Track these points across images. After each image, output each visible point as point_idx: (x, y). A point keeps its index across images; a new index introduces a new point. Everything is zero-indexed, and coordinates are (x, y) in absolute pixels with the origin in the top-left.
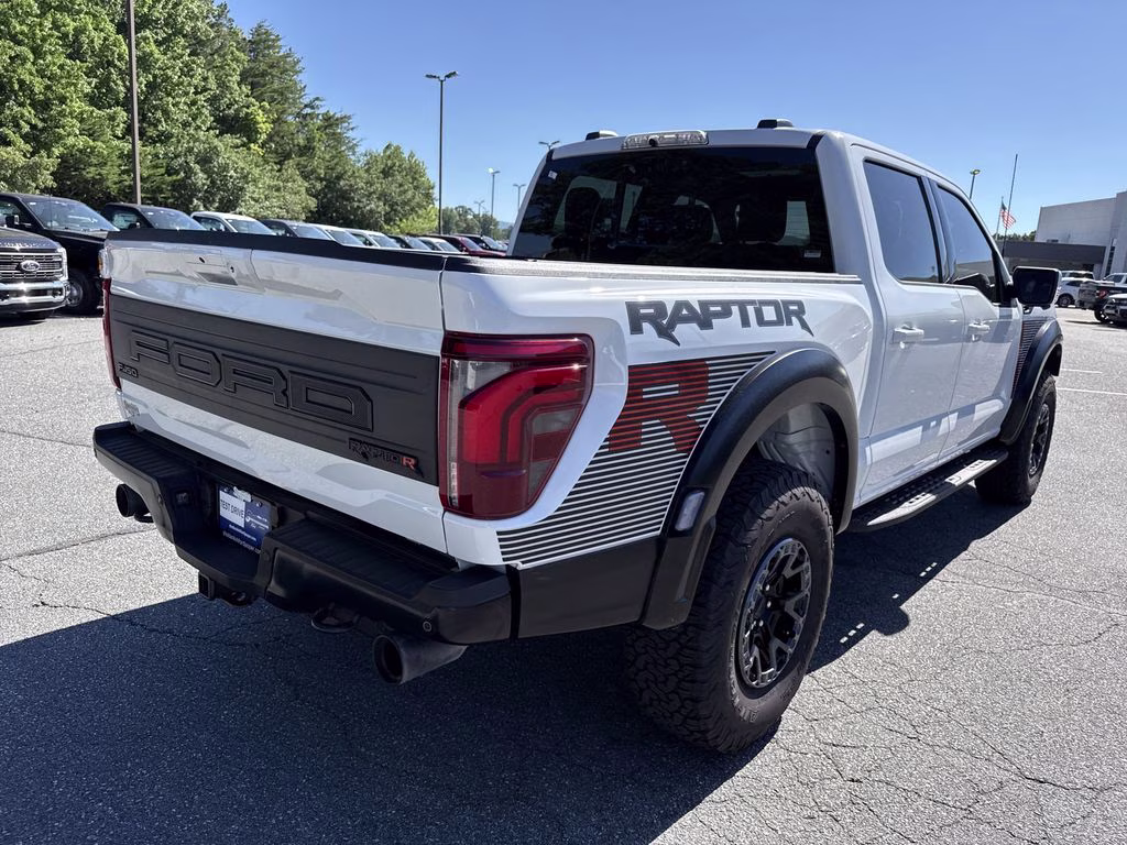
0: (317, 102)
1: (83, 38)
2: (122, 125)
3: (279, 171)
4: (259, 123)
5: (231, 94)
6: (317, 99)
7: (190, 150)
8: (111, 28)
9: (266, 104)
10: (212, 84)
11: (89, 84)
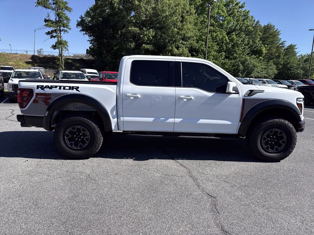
0: (284, 43)
1: (217, 37)
2: (224, 56)
3: (267, 63)
4: (263, 51)
5: (256, 44)
6: (284, 41)
7: (240, 61)
8: (225, 34)
9: (266, 46)
10: (251, 43)
11: (217, 48)
